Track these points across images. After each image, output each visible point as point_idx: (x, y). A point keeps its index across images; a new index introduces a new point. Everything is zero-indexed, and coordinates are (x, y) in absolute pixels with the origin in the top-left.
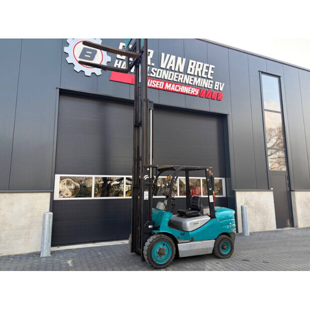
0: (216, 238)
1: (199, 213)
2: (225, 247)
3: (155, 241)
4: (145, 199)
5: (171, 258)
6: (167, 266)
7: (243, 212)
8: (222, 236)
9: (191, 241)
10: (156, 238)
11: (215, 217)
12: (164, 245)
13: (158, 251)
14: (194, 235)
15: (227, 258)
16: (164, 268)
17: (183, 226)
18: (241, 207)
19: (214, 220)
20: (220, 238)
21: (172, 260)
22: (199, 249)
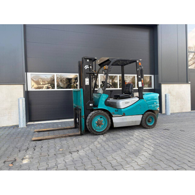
0: (143, 114)
1: (130, 96)
2: (151, 120)
3: (93, 115)
4: (86, 84)
5: (107, 127)
6: (105, 133)
7: (166, 99)
8: (148, 113)
9: (123, 116)
10: (94, 113)
11: (143, 99)
12: (101, 118)
13: (96, 122)
14: (125, 111)
15: (151, 128)
16: (102, 134)
17: (117, 105)
18: (165, 95)
19: (142, 101)
20: (146, 114)
21: (108, 128)
22: (130, 122)
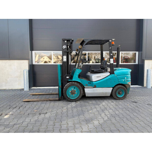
0: (113, 87)
1: (103, 71)
2: (121, 93)
3: (68, 86)
4: (64, 61)
5: (80, 95)
7: (148, 73)
8: (119, 86)
9: (94, 87)
10: (69, 84)
11: (113, 73)
12: (74, 88)
13: (70, 91)
14: (96, 84)
15: (121, 100)
17: (90, 78)
18: (147, 70)
19: (113, 75)
20: (117, 87)
21: (80, 97)
22: (100, 93)
